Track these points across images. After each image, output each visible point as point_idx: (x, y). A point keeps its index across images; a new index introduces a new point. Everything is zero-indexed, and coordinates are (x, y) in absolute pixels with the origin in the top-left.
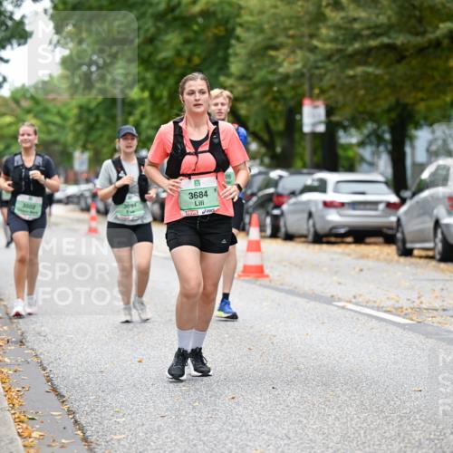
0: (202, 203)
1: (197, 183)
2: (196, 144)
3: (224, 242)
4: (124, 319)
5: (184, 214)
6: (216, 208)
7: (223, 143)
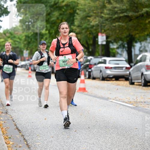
1: (65, 57)
3: (75, 79)
6: (72, 66)
7: (73, 44)
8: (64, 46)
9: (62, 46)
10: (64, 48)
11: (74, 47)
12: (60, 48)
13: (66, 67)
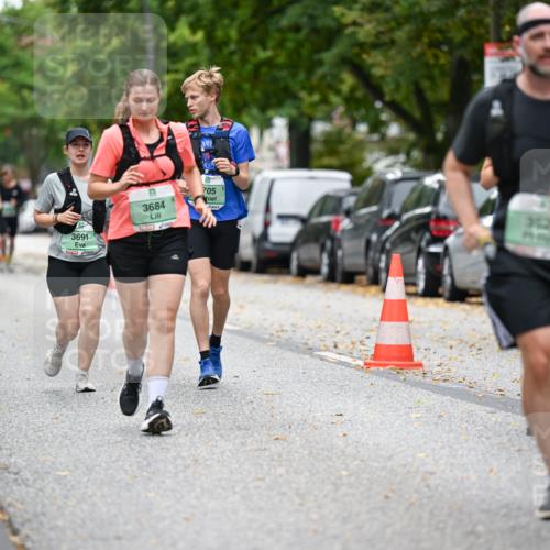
0: (158, 216)
1: (153, 192)
2: (152, 147)
3: (175, 257)
8: (152, 153)
9: (144, 153)
10: (152, 158)
12: (138, 159)
13: (157, 227)
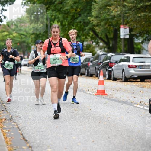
0: (57, 62)
1: (55, 56)
3: (65, 75)
4: (37, 104)
5: (51, 65)
6: (61, 63)
7: (63, 44)
10: (55, 47)
11: (63, 46)
12: (51, 47)
13: (56, 65)
